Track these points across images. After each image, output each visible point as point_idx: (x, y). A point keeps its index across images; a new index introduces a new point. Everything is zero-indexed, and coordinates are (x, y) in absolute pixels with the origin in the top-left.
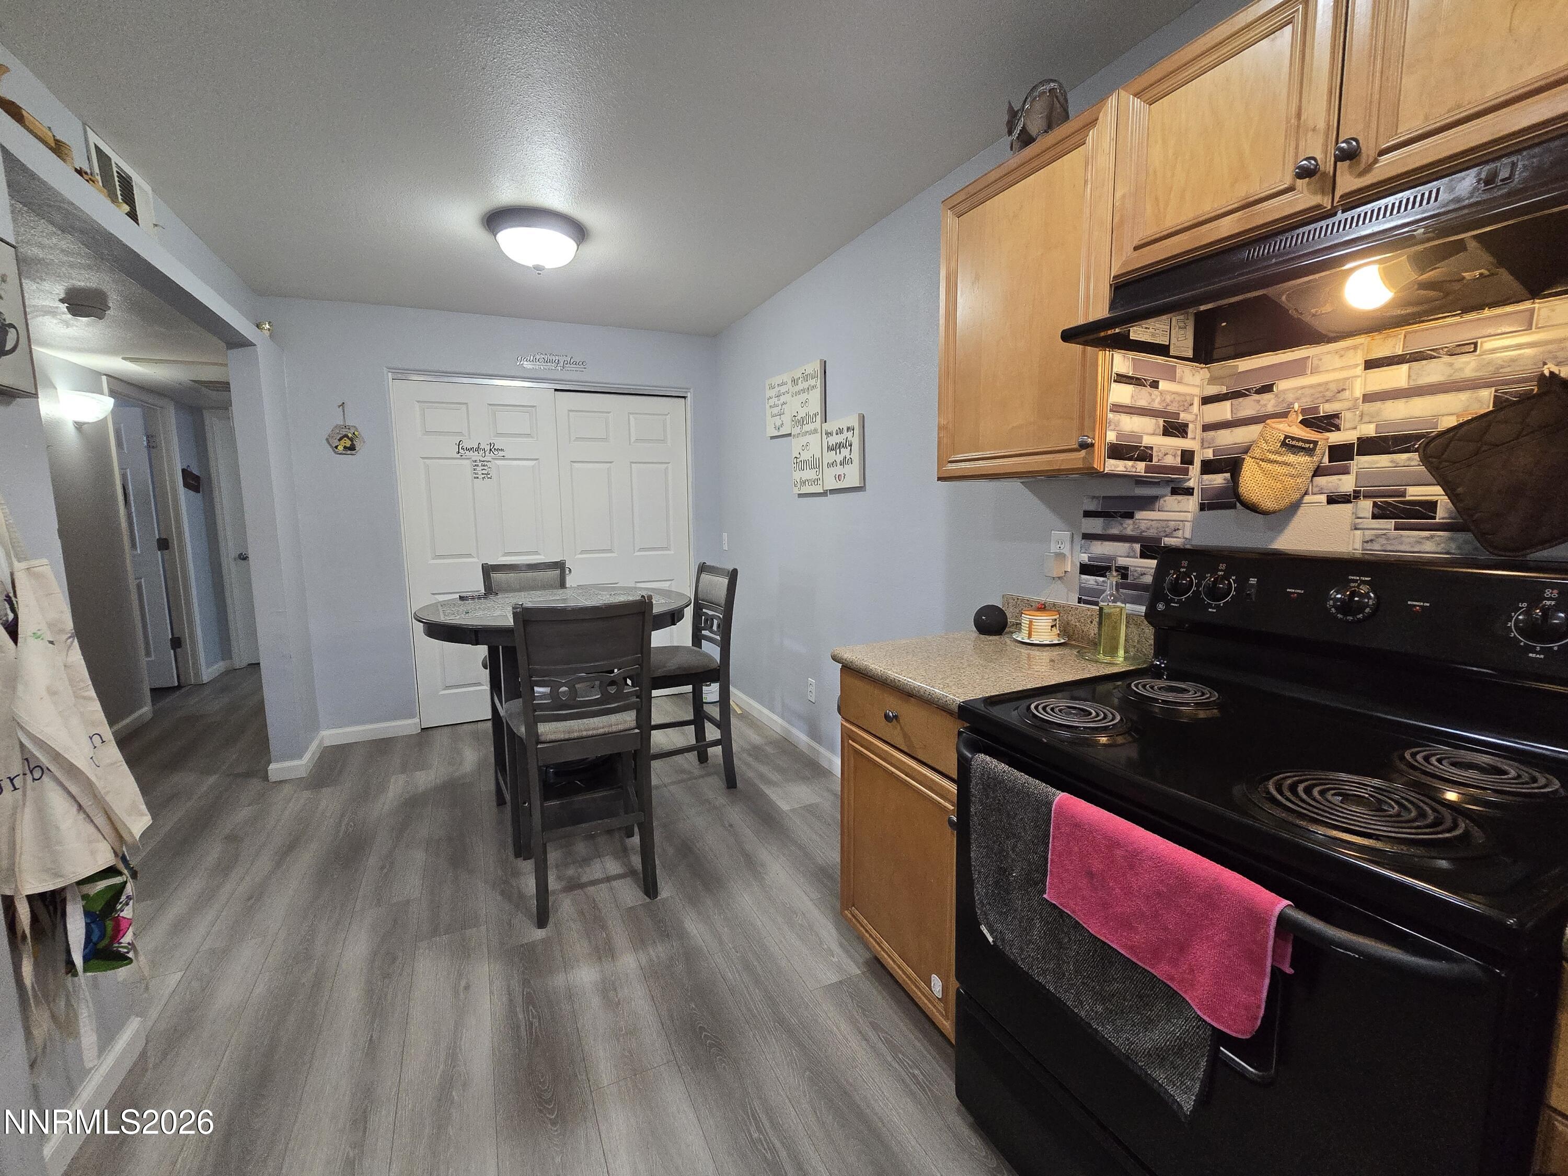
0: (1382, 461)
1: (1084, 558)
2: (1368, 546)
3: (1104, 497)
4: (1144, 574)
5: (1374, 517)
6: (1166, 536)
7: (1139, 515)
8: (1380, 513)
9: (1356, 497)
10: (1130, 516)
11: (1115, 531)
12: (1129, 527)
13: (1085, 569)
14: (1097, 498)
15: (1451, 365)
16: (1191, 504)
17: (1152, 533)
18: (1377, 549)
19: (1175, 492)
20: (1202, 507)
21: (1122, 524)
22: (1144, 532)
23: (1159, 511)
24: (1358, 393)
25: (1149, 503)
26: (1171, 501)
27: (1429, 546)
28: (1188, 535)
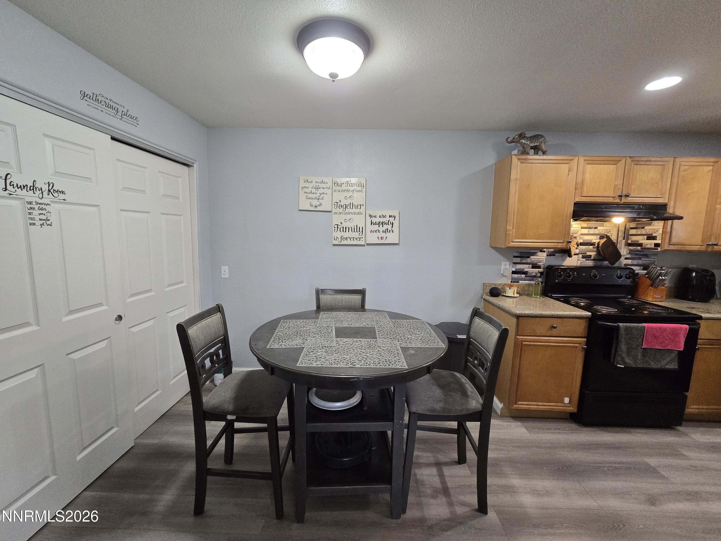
0: (584, 247)
1: (514, 269)
2: (581, 264)
3: (520, 252)
4: (533, 273)
5: (582, 258)
6: (539, 263)
7: (532, 257)
8: (583, 257)
9: (579, 254)
10: (529, 257)
11: (524, 261)
12: (529, 260)
13: (513, 273)
14: (518, 252)
15: (594, 230)
16: (545, 254)
17: (535, 262)
18: (583, 265)
19: (541, 251)
20: (547, 255)
21: (527, 260)
22: (533, 262)
23: (537, 256)
24: (580, 233)
25: (534, 254)
26: (540, 254)
27: (591, 264)
28: (544, 262)
